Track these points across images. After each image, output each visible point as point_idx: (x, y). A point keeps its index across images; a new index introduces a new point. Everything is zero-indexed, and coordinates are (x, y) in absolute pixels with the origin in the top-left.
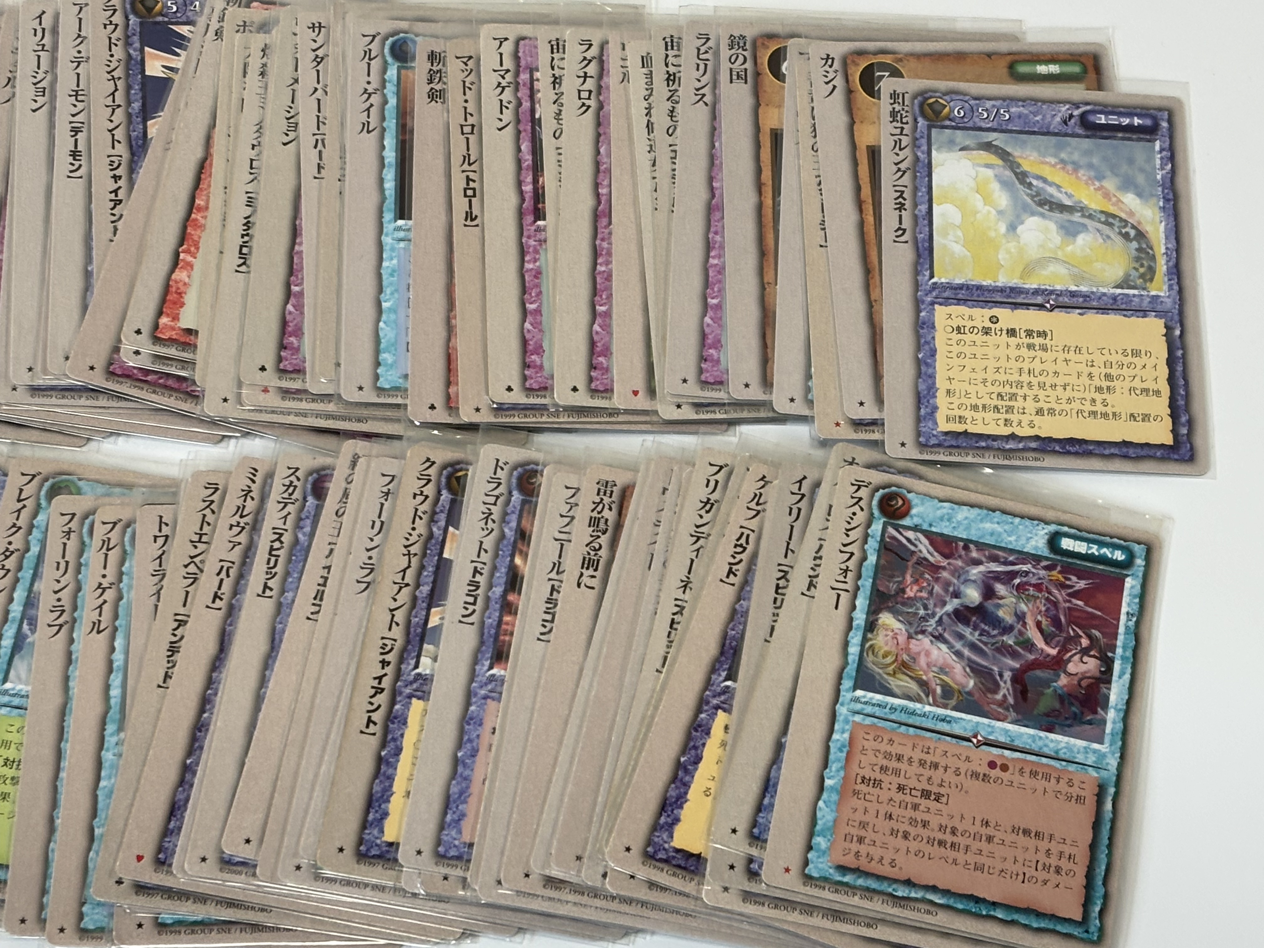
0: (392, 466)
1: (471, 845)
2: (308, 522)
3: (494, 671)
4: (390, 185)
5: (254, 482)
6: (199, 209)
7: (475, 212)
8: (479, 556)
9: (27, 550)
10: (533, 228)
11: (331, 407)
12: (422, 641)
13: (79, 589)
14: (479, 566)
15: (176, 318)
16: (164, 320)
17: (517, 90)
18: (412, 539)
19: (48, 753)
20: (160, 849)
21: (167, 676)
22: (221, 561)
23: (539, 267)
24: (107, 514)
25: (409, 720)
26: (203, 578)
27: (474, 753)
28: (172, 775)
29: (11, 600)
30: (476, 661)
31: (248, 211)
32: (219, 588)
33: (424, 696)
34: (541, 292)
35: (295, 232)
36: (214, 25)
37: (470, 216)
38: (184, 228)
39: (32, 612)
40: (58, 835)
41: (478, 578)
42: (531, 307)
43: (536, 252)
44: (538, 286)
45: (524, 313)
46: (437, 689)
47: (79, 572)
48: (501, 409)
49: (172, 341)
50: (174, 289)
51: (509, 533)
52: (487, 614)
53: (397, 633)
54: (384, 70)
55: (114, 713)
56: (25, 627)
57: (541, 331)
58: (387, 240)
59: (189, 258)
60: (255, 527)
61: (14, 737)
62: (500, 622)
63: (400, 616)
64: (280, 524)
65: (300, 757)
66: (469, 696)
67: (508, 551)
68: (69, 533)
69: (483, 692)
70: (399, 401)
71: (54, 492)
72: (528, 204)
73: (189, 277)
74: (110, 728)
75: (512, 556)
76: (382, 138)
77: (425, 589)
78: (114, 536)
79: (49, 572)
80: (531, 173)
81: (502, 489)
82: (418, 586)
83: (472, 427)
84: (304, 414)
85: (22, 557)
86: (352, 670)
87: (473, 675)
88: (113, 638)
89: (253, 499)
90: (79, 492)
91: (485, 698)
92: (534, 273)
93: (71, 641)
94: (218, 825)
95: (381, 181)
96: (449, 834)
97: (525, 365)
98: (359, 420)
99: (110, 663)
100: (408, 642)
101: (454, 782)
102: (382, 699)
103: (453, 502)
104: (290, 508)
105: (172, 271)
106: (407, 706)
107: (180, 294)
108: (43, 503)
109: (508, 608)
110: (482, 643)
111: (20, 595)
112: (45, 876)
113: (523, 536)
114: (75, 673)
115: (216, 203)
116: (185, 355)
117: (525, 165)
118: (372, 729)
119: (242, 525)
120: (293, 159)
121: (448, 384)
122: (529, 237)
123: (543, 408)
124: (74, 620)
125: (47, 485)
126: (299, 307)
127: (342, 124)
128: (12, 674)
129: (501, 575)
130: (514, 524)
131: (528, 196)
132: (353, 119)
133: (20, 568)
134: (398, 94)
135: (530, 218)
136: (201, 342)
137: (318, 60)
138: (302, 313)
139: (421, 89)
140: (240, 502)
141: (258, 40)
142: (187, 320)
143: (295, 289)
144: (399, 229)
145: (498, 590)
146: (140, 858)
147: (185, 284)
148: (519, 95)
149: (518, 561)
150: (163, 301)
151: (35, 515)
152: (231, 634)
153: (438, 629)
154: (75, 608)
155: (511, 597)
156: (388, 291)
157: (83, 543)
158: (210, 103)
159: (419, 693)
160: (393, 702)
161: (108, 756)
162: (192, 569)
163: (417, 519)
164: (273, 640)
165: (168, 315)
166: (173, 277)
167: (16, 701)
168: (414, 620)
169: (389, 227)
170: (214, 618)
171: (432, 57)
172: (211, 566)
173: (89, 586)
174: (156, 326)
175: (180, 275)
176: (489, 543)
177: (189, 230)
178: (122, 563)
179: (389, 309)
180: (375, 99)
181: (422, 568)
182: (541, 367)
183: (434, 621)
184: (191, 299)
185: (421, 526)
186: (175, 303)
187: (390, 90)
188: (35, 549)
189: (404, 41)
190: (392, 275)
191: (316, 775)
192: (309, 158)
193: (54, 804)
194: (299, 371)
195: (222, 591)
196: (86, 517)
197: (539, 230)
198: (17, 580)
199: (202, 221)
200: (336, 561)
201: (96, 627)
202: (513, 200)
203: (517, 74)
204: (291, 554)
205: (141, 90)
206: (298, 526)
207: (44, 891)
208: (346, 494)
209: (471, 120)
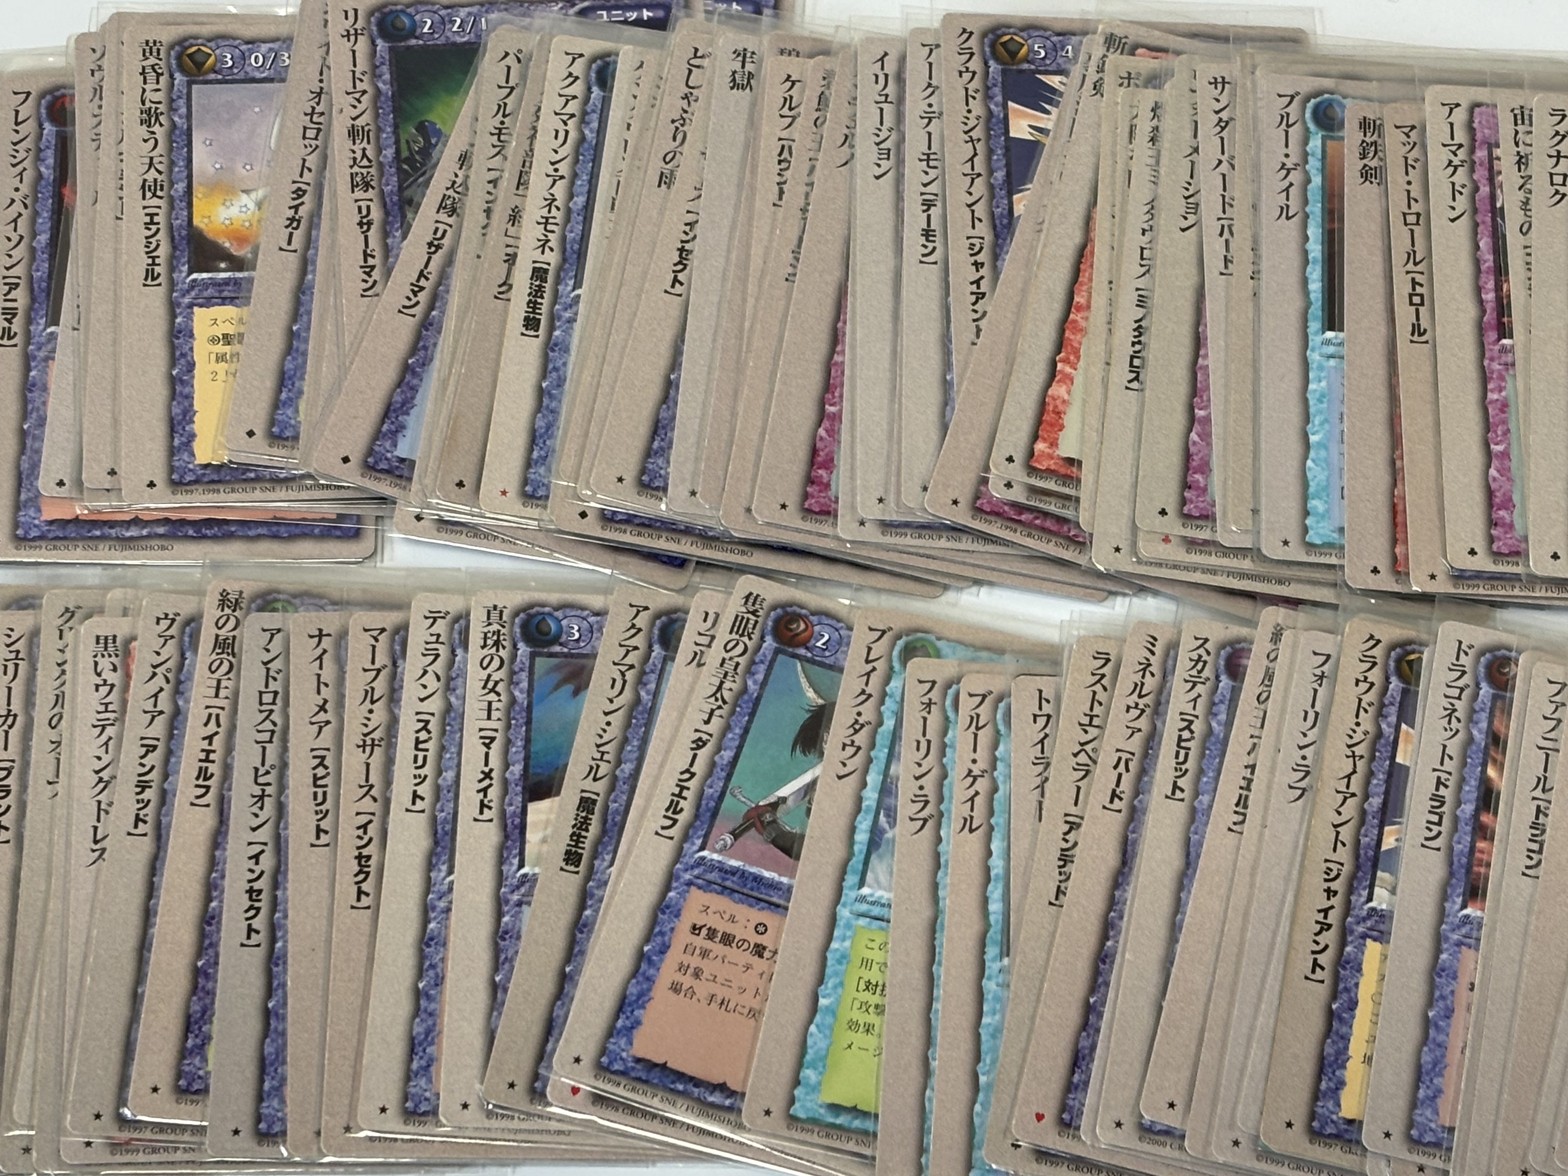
0: (1327, 643)
1: (1451, 1130)
2: (1223, 708)
3: (1468, 911)
4: (1316, 286)
5: (1153, 653)
6: (1079, 309)
7: (1424, 324)
8: (1442, 764)
9: (880, 723)
10: (1497, 348)
11: (1246, 564)
12: (1375, 868)
13: (945, 776)
14: (1444, 776)
15: (1054, 444)
16: (1040, 446)
17: (1472, 170)
18: (1357, 737)
19: (918, 979)
20: (1064, 1107)
21: (1059, 892)
22: (1118, 750)
23: (1506, 398)
24: (974, 683)
25: (1364, 966)
26: (1098, 771)
27: (1449, 1013)
28: (1073, 1016)
29: (864, 785)
30: (1444, 897)
31: (1140, 313)
32: (1118, 785)
33: (1382, 937)
34: (1508, 430)
35: (1198, 342)
36: (1092, 76)
37: (1417, 330)
38: (1062, 331)
39: (890, 801)
40: (935, 1081)
41: (1442, 791)
42: (1496, 448)
43: (1502, 378)
44: (1504, 422)
45: (1489, 455)
46: (1398, 929)
47: (944, 755)
48: (1459, 576)
49: (1050, 473)
50: (1051, 408)
51: (1479, 736)
52: (1455, 838)
53: (1344, 855)
54: (1306, 141)
55: (995, 933)
56: (882, 819)
57: (1509, 479)
58: (1314, 357)
59: (1068, 369)
60: (1158, 709)
61: (877, 956)
62: (1472, 849)
63: (1346, 833)
64: (1188, 708)
65: (1231, 1004)
66: (1439, 940)
67: (1478, 758)
68: (929, 704)
69: (1455, 937)
70: (1333, 561)
71: (909, 653)
72: (1490, 316)
73: (1069, 392)
74: (992, 951)
75: (1484, 765)
76: (1304, 226)
77: (1376, 802)
78: (984, 712)
79: (907, 753)
80: (1492, 278)
81: (1466, 680)
82: (1366, 797)
83: (1427, 598)
84: (1213, 571)
85: (874, 733)
86: (1290, 898)
87: (1442, 915)
88: (989, 839)
89: (1153, 675)
90: (938, 655)
91: (1459, 944)
92: (1499, 405)
93: (939, 840)
94: (1134, 1083)
95: (1305, 281)
96: (1423, 1114)
97: (1492, 523)
98: (1280, 582)
99: (987, 870)
100: (1358, 867)
101: (1425, 1049)
102: (1329, 938)
103: (1405, 692)
104: (1200, 688)
105: (1049, 385)
106: (1361, 948)
107: (1058, 414)
108: (897, 665)
109: (1483, 832)
110: (1451, 874)
111: (874, 778)
112: (922, 1130)
113: (1496, 740)
114: (946, 879)
115: (1099, 301)
116: (1066, 490)
117: (1484, 267)
118: (1319, 974)
119: (1141, 706)
120: (1193, 249)
121: (1394, 542)
122: (1492, 359)
123: (1516, 578)
124: (941, 815)
125: (900, 643)
126: (1206, 436)
127: (1254, 207)
128: (870, 876)
129: (1471, 790)
130: (1484, 725)
131: (1490, 307)
132: (1271, 201)
133: (872, 746)
134: (1323, 170)
135: (1492, 335)
136: (1087, 475)
137: (1223, 124)
138: (1209, 444)
139: (1352, 167)
140: (1137, 678)
141: (1149, 96)
142: (1068, 447)
143: (1199, 413)
144: (1328, 342)
145: (1468, 808)
146: (1040, 1117)
147: (1064, 401)
148: (1475, 177)
149: (1491, 772)
150: (1039, 421)
151: (887, 680)
152: (1135, 842)
153: (1394, 852)
154: (941, 799)
155: (1485, 818)
156: (1317, 420)
157: (947, 719)
158: (1089, 175)
159: (1375, 933)
160: (1343, 943)
161: (990, 986)
162: (1083, 758)
163: (1362, 711)
164: (1188, 855)
165: (1045, 440)
166: (1050, 392)
167: (876, 911)
168: (1364, 840)
169: (1315, 339)
170: (1113, 823)
171: (1364, 125)
172: (1107, 757)
173: (957, 773)
174: (1031, 454)
175: (1058, 390)
176: (1454, 748)
177: (1067, 334)
178: (995, 746)
179: (1319, 444)
180: (1295, 177)
181: (1370, 774)
182: (1511, 526)
183: (1389, 842)
184: (1072, 419)
185: (1367, 721)
186: (1052, 425)
187: (1314, 165)
188: (889, 723)
189: (1330, 104)
190: (1320, 401)
191: (1252, 1028)
192: (1214, 248)
193: (929, 1041)
194: (1207, 517)
195: (1121, 788)
196: (949, 686)
197: (1504, 350)
198: (870, 761)
199: (1083, 324)
200: (1262, 759)
201: (968, 824)
202: (1470, 311)
203: (1472, 151)
204: (1204, 748)
205: (1005, 155)
206: (1211, 713)
207: (922, 1150)
208: (1269, 676)
209: (1416, 207)
